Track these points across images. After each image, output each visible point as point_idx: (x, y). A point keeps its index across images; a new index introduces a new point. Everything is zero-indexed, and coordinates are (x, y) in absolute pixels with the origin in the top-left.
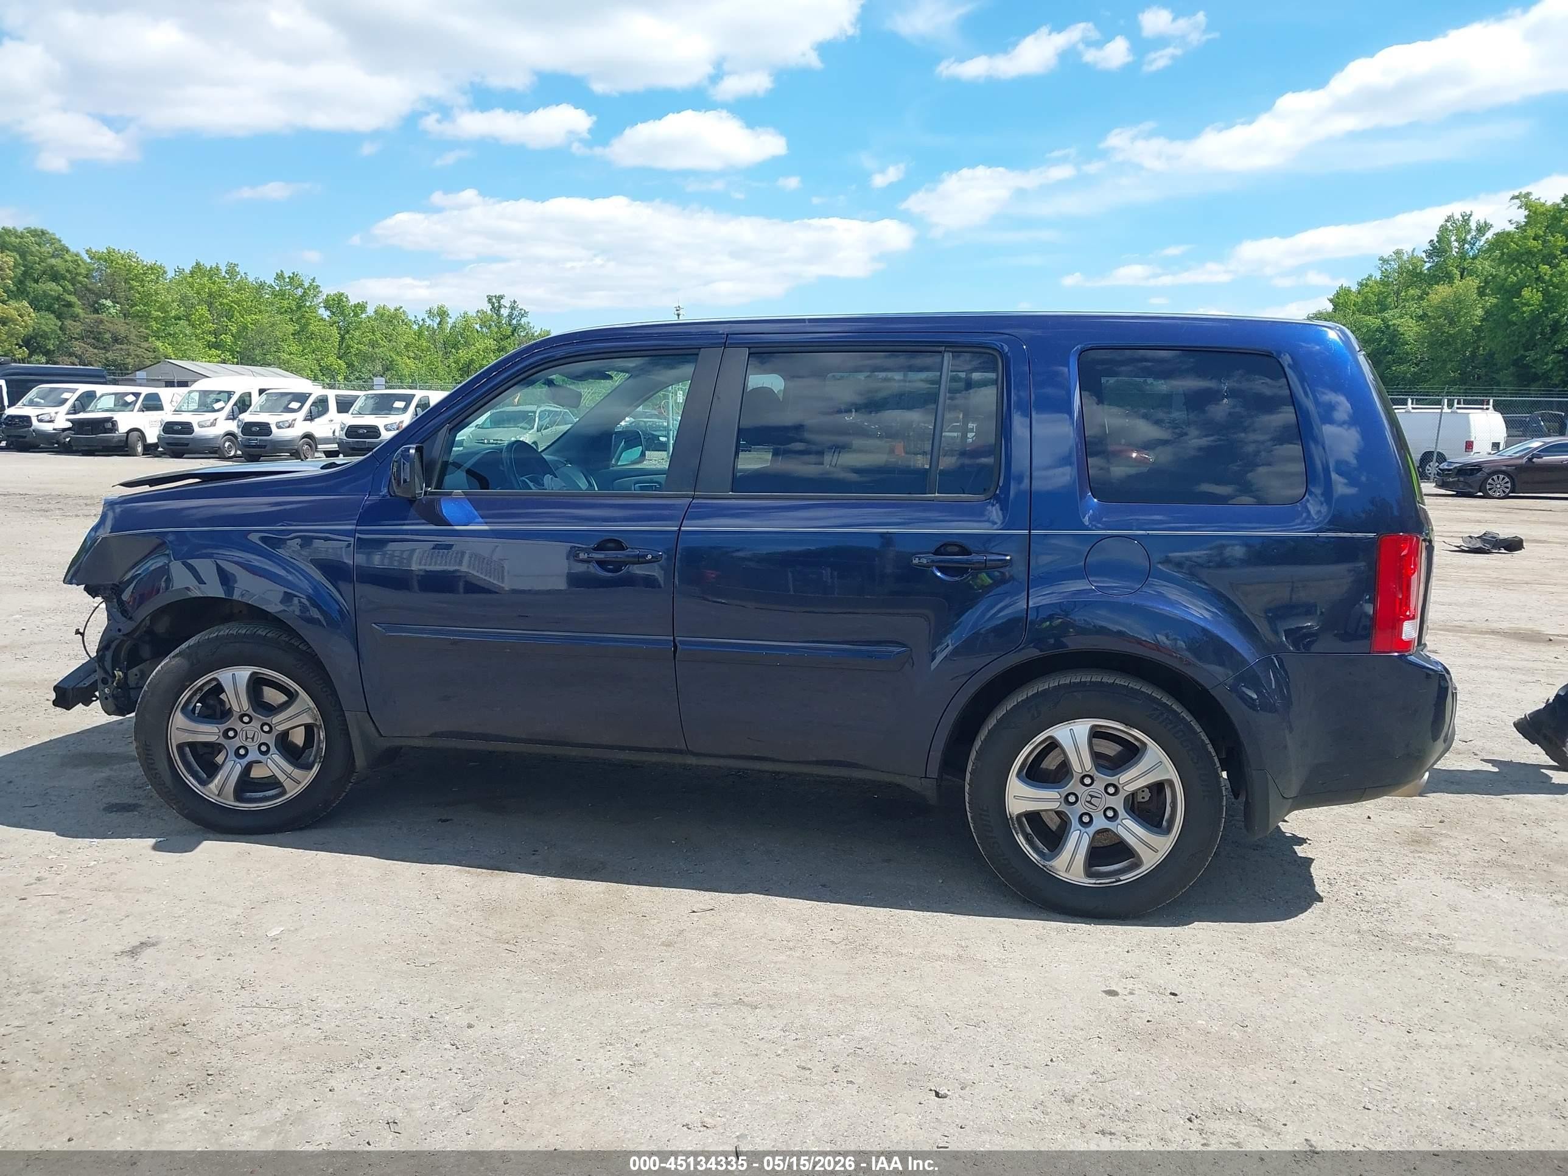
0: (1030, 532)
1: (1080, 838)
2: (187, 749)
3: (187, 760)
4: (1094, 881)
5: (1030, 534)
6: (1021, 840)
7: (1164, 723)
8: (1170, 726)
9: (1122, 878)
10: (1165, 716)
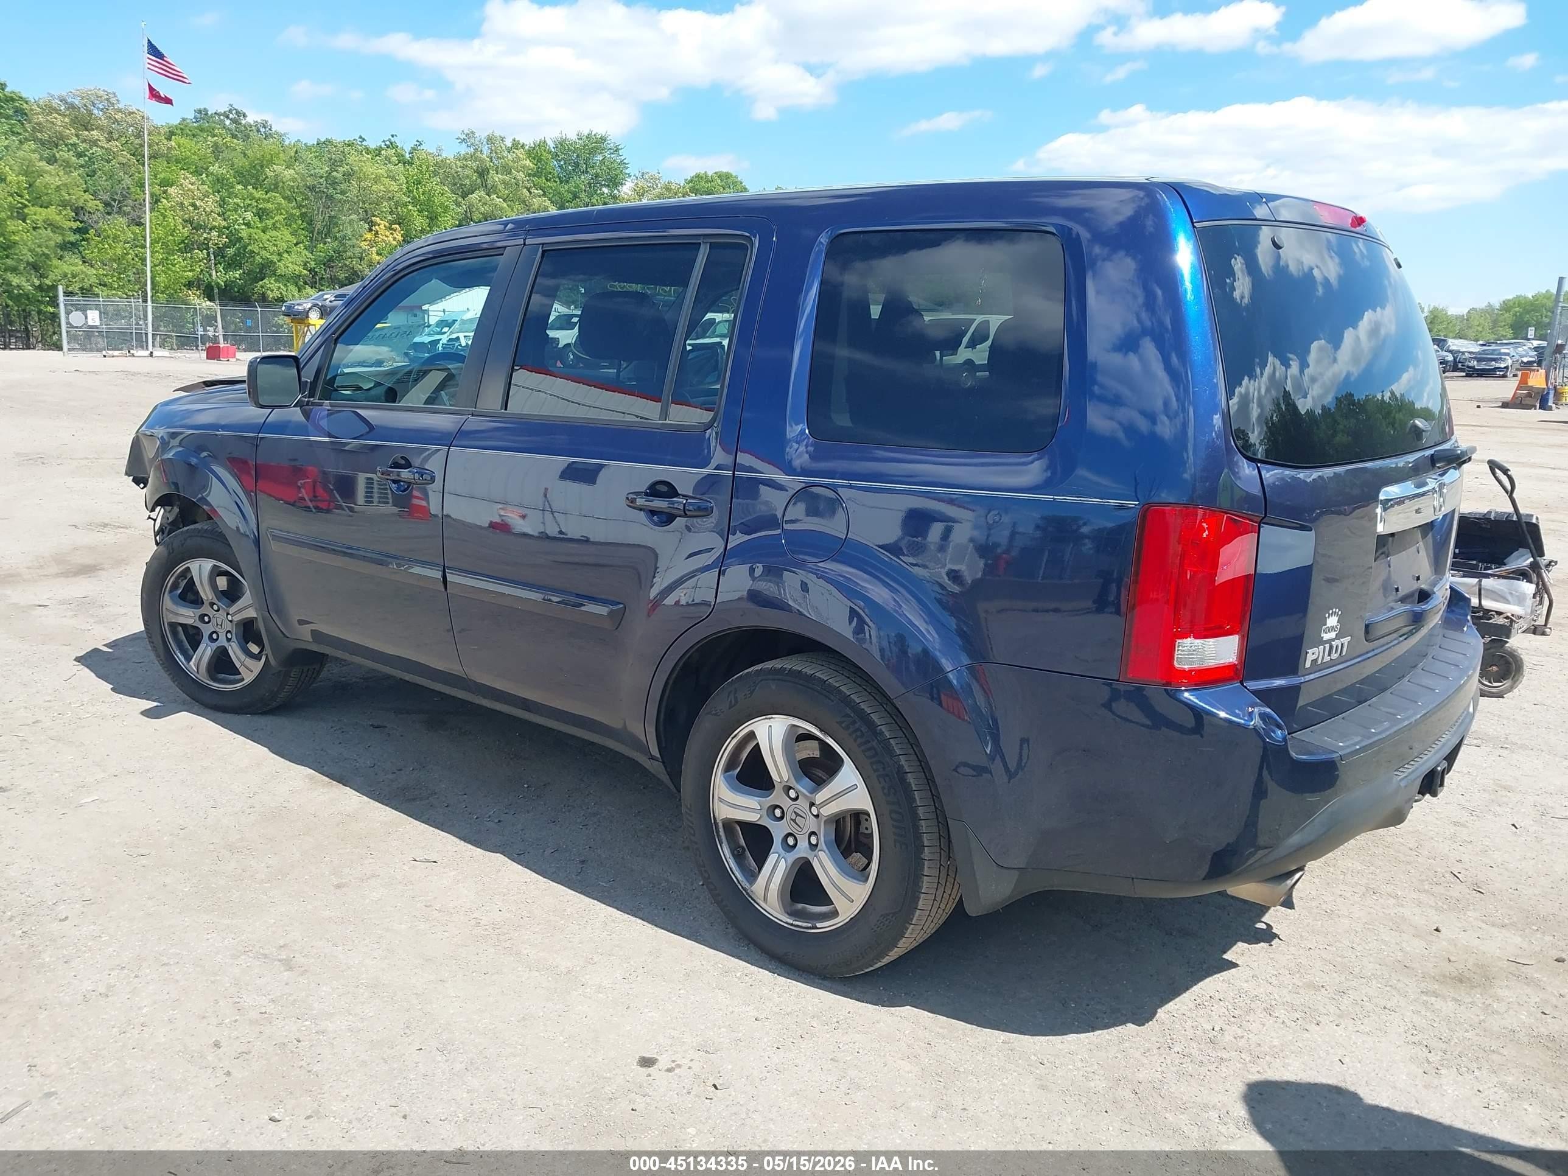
0: (734, 474)
1: (777, 862)
2: (180, 629)
3: (179, 639)
4: (790, 921)
5: (734, 476)
6: (725, 852)
7: (854, 736)
8: (859, 741)
9: (818, 925)
10: (857, 725)
